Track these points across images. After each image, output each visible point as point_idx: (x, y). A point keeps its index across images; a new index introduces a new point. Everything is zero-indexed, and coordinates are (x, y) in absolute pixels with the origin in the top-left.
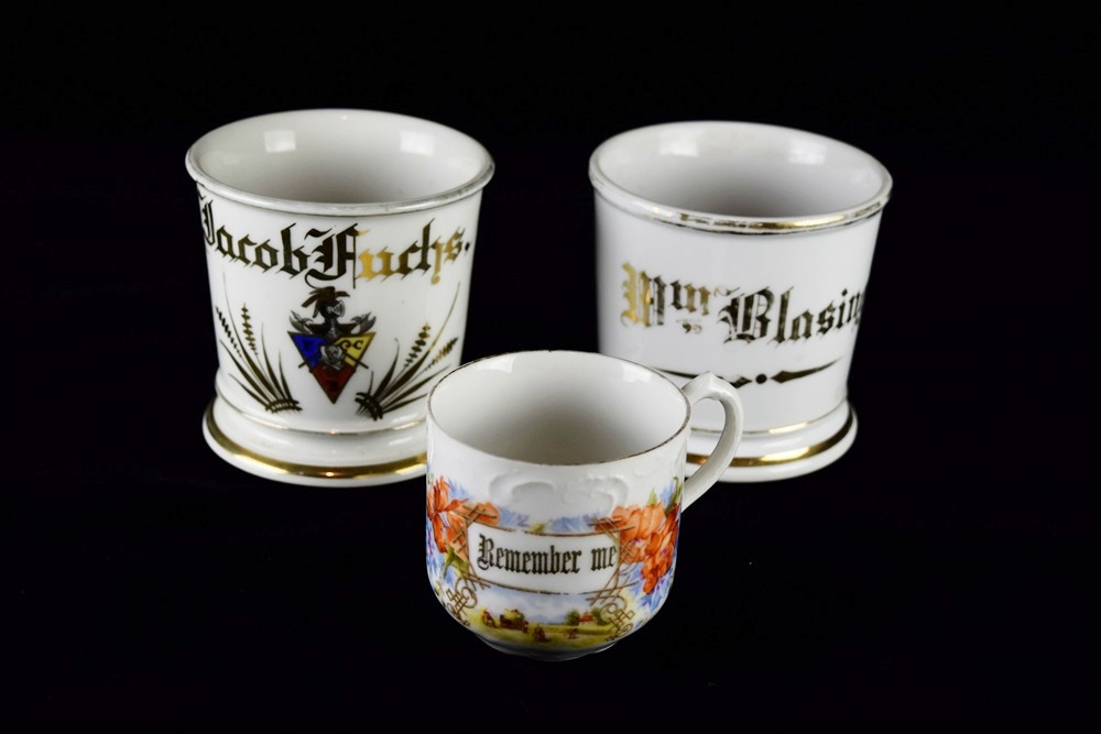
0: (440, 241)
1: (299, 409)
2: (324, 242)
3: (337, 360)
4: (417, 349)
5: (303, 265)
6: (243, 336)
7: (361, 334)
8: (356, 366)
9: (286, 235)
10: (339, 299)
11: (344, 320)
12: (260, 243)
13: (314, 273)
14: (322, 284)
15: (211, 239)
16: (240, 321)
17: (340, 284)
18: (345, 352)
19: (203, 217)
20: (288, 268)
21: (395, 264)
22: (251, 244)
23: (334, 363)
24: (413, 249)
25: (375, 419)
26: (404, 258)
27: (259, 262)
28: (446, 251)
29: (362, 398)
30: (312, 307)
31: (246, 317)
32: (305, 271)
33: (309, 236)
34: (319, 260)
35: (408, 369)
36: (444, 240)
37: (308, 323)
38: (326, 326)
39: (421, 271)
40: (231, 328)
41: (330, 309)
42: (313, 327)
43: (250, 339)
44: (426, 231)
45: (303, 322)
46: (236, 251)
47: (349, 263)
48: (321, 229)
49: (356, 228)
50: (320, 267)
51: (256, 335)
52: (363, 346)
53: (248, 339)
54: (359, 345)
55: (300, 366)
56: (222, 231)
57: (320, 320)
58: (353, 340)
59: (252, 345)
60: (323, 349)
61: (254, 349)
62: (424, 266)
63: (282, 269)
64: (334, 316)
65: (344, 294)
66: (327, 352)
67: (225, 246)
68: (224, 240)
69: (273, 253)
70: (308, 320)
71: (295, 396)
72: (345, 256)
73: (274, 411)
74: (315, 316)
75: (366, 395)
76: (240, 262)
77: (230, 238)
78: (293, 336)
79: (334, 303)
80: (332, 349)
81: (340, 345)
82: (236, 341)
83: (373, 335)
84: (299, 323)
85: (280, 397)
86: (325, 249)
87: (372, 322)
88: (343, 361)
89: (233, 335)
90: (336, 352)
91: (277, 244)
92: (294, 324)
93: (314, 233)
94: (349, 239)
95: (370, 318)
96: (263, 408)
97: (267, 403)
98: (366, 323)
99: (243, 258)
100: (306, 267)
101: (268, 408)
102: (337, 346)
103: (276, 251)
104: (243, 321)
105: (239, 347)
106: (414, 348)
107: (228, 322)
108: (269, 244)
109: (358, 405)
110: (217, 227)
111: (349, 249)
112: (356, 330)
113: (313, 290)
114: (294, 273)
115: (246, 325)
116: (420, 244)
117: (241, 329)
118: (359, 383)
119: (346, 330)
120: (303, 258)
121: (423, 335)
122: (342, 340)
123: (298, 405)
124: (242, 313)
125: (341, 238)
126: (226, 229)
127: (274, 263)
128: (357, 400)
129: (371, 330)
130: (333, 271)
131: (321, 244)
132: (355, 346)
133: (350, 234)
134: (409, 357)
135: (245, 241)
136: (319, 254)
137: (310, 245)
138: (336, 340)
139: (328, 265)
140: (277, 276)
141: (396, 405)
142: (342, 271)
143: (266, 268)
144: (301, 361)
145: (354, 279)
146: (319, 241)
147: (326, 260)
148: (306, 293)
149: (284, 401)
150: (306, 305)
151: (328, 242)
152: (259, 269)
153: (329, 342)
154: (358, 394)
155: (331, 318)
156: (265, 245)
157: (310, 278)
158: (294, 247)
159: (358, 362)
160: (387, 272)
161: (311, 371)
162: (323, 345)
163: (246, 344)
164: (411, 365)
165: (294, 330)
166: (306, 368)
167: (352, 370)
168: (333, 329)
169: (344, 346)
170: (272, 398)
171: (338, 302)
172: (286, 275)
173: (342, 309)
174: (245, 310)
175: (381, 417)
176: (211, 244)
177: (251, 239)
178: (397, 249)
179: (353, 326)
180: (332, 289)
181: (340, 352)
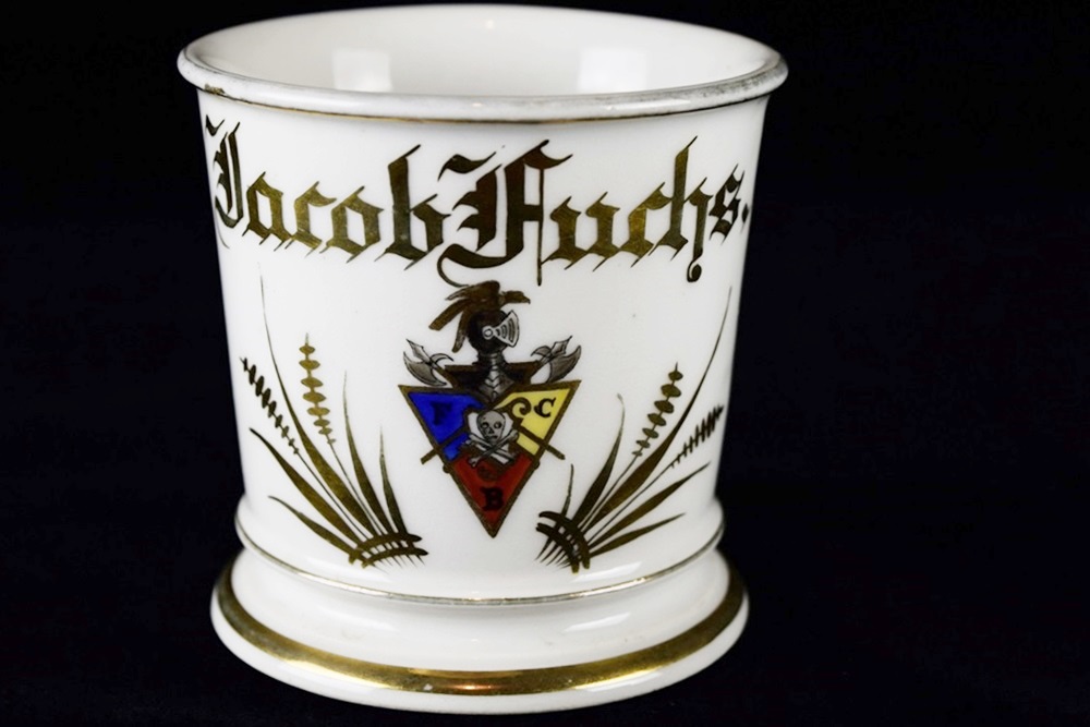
0: (705, 190)
1: (421, 553)
2: (479, 183)
3: (501, 442)
4: (657, 420)
5: (434, 238)
6: (302, 407)
7: (551, 384)
8: (540, 453)
9: (399, 173)
10: (506, 308)
11: (516, 354)
12: (342, 195)
13: (457, 254)
14: (472, 277)
15: (233, 215)
16: (294, 376)
17: (511, 276)
18: (517, 424)
19: (214, 171)
20: (403, 248)
21: (620, 234)
22: (323, 201)
23: (494, 449)
24: (655, 200)
25: (575, 570)
26: (637, 219)
27: (341, 240)
28: (712, 213)
29: (551, 523)
30: (452, 327)
31: (309, 365)
32: (439, 250)
33: (448, 172)
34: (468, 223)
35: (640, 461)
36: (711, 189)
37: (443, 364)
38: (482, 368)
39: (668, 250)
40: (276, 396)
41: (489, 331)
42: (453, 372)
43: (320, 414)
44: (681, 162)
45: (431, 363)
46: (291, 224)
47: (530, 228)
48: (473, 156)
49: (545, 150)
50: (468, 240)
51: (332, 402)
52: (554, 410)
53: (311, 411)
54: (547, 408)
55: (424, 460)
56: (260, 185)
57: (468, 356)
58: (534, 398)
59: (322, 423)
60: (473, 418)
61: (326, 432)
62: (674, 239)
63: (388, 250)
64: (497, 345)
65: (517, 297)
66: (482, 425)
67: (266, 219)
68: (264, 203)
69: (371, 215)
70: (443, 356)
71: (412, 528)
72: (522, 212)
73: (366, 562)
74: (456, 349)
75: (559, 518)
76: (299, 247)
77: (276, 198)
78: (411, 395)
79: (497, 317)
80: (492, 417)
81: (508, 409)
82: (288, 421)
83: (573, 386)
84: (424, 365)
85: (381, 529)
86: (482, 197)
87: (573, 359)
88: (514, 445)
89: (282, 409)
90: (500, 425)
91: (380, 195)
92: (413, 369)
93: (459, 164)
94: (531, 175)
95: (570, 349)
96: (346, 556)
97: (354, 545)
98: (561, 359)
99: (306, 236)
100: (441, 241)
101: (354, 556)
102: (501, 411)
103: (378, 210)
104: (303, 374)
105: (294, 433)
106: (651, 417)
107: (271, 383)
108: (363, 196)
109: (543, 538)
110: (247, 181)
111: (531, 198)
112: (541, 376)
113: (455, 290)
114: (415, 255)
115: (311, 382)
116: (668, 191)
117: (297, 392)
118: (544, 491)
119: (519, 376)
120: (434, 220)
121: (670, 390)
122: (513, 396)
123: (417, 545)
124: (302, 357)
125: (515, 172)
126: (268, 180)
127: (373, 237)
128: (541, 528)
129: (569, 377)
130: (496, 247)
131: (472, 187)
132: (539, 410)
133: (533, 165)
134: (643, 437)
135: (313, 197)
136: (468, 211)
137: (449, 193)
138: (501, 398)
139: (487, 235)
140: (380, 265)
141: (617, 540)
142: (515, 246)
143: (355, 250)
144: (428, 448)
145: (540, 263)
146: (468, 182)
147: (483, 225)
148: (439, 297)
149: (391, 537)
150: (439, 324)
151: (488, 183)
152: (341, 254)
153: (485, 405)
154: (542, 515)
155: (489, 349)
156: (354, 202)
157: (448, 264)
158: (416, 197)
159: (544, 444)
160: (604, 248)
161: (446, 469)
162: (471, 409)
163: (308, 422)
164: (647, 453)
165: (414, 382)
166: (437, 463)
167: (532, 463)
168: (494, 374)
169: (516, 410)
170: (364, 534)
171: (505, 316)
172: (400, 262)
173: (513, 330)
174: (307, 350)
175: (587, 565)
176: (231, 224)
177: (324, 191)
178: (625, 201)
179: (535, 366)
180: (493, 286)
181: (509, 423)
